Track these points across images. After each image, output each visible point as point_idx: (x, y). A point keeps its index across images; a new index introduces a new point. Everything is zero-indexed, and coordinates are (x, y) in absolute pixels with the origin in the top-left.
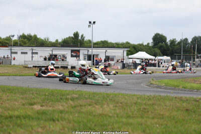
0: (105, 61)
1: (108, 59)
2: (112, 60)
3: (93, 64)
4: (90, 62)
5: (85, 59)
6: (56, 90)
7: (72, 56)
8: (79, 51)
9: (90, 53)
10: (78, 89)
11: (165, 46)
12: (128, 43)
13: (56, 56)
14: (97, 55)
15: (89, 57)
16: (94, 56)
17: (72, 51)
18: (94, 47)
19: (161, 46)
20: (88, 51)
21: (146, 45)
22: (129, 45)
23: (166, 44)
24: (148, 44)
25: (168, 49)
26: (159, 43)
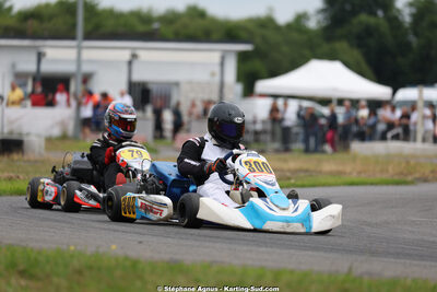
11: (384, 27)
12: (197, 13)
19: (369, 31)
20: (40, 56)
21: (289, 26)
22: (200, 22)
23: (394, 20)
24: (301, 18)
25: (405, 47)
26: (354, 13)
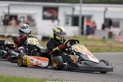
0: (104, 27)
1: (109, 23)
2: (117, 25)
3: (82, 33)
4: (76, 29)
5: (67, 23)
6: (15, 78)
7: (45, 18)
8: (56, 9)
9: (76, 13)
10: (55, 77)
13: (15, 17)
14: (89, 17)
15: (75, 21)
16: (83, 18)
17: (45, 9)
18: (84, 2)
20: (74, 9)
